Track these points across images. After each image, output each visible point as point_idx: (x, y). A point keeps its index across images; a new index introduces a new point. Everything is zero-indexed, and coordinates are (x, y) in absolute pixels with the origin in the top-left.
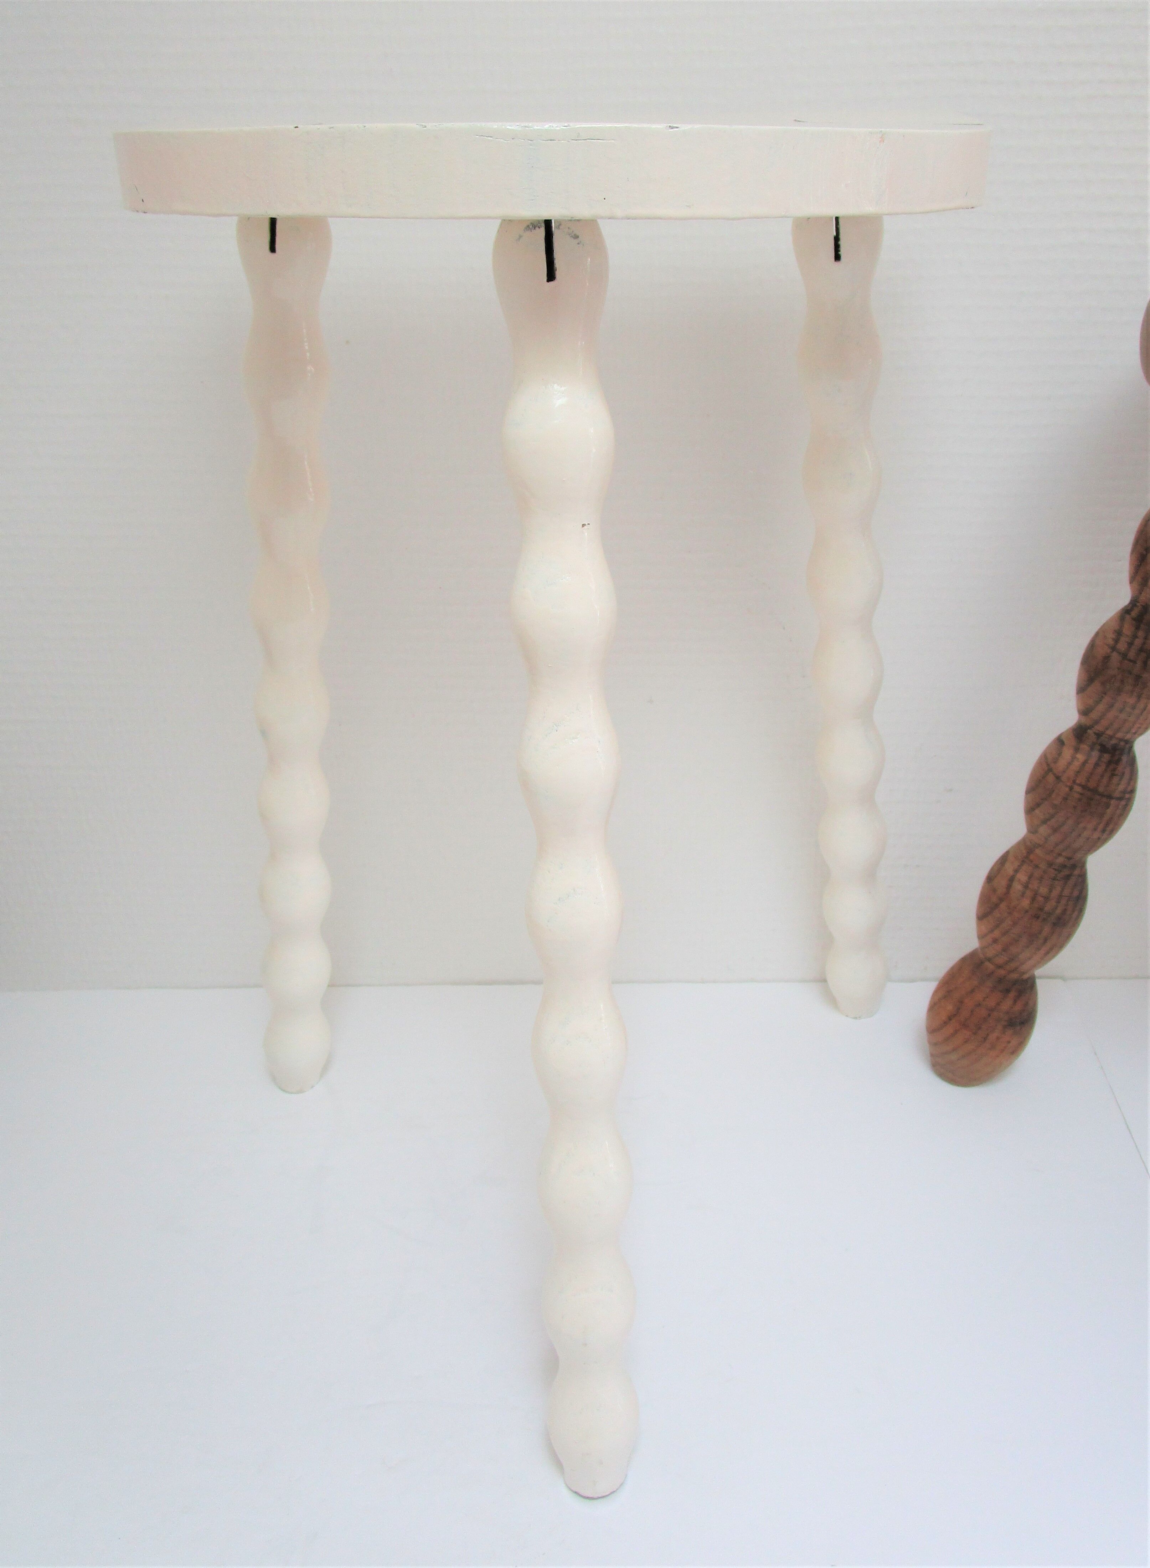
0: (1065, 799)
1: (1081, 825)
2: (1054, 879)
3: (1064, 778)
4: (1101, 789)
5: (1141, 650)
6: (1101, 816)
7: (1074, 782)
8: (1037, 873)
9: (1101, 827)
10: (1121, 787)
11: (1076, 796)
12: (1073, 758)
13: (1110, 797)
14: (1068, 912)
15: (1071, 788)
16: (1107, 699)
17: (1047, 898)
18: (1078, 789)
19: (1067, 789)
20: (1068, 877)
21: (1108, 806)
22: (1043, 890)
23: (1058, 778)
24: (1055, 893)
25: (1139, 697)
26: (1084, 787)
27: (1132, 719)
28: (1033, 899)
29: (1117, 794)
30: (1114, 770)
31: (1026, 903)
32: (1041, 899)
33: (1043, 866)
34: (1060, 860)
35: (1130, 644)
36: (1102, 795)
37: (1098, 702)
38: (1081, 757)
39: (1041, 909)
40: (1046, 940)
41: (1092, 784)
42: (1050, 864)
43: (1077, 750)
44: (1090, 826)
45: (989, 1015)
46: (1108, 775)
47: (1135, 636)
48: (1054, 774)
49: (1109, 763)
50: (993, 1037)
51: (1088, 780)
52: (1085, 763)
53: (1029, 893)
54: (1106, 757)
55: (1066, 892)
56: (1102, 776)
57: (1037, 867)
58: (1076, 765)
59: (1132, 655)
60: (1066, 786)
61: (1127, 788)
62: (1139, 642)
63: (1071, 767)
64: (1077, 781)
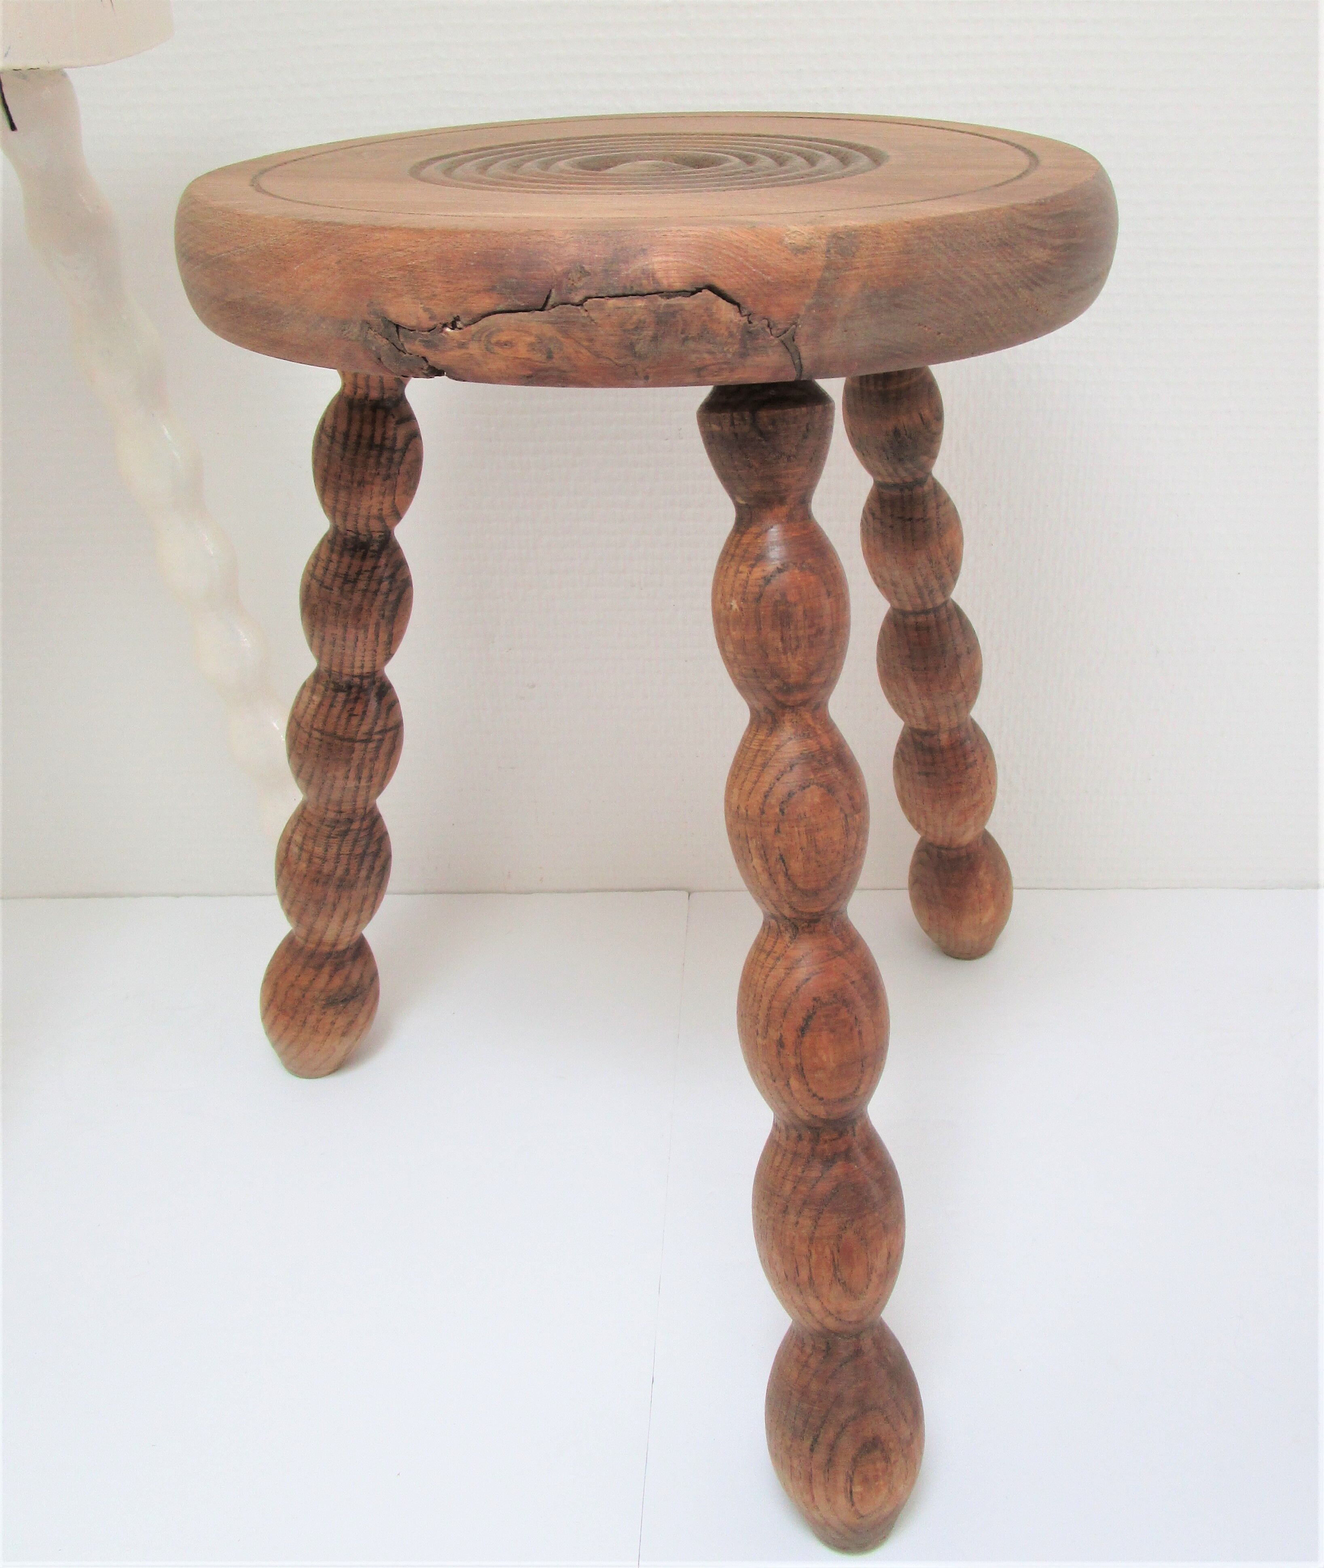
0: (307, 747)
1: (329, 775)
2: (329, 837)
3: (303, 724)
4: (340, 732)
5: (336, 575)
6: (348, 761)
7: (312, 727)
8: (311, 832)
9: (352, 775)
10: (365, 728)
11: (317, 742)
12: (308, 700)
13: (353, 740)
14: (352, 872)
15: (310, 735)
18: (316, 734)
19: (306, 736)
20: (345, 833)
21: (352, 751)
22: (319, 850)
24: (333, 850)
25: (345, 627)
26: (322, 732)
27: (349, 652)
28: (310, 861)
29: (360, 736)
30: (353, 709)
31: (303, 866)
32: (317, 860)
33: (315, 822)
34: (331, 815)
35: (326, 569)
36: (342, 739)
38: (317, 699)
39: (320, 872)
40: (335, 906)
41: (330, 728)
42: (322, 821)
44: (340, 774)
45: (304, 996)
46: (345, 715)
47: (330, 561)
49: (346, 702)
50: (312, 1019)
51: (325, 723)
52: (321, 704)
53: (305, 856)
54: (342, 696)
55: (346, 849)
56: (339, 717)
57: (310, 824)
59: (328, 581)
60: (305, 732)
61: (373, 728)
62: (333, 566)
63: (309, 711)
64: (315, 726)
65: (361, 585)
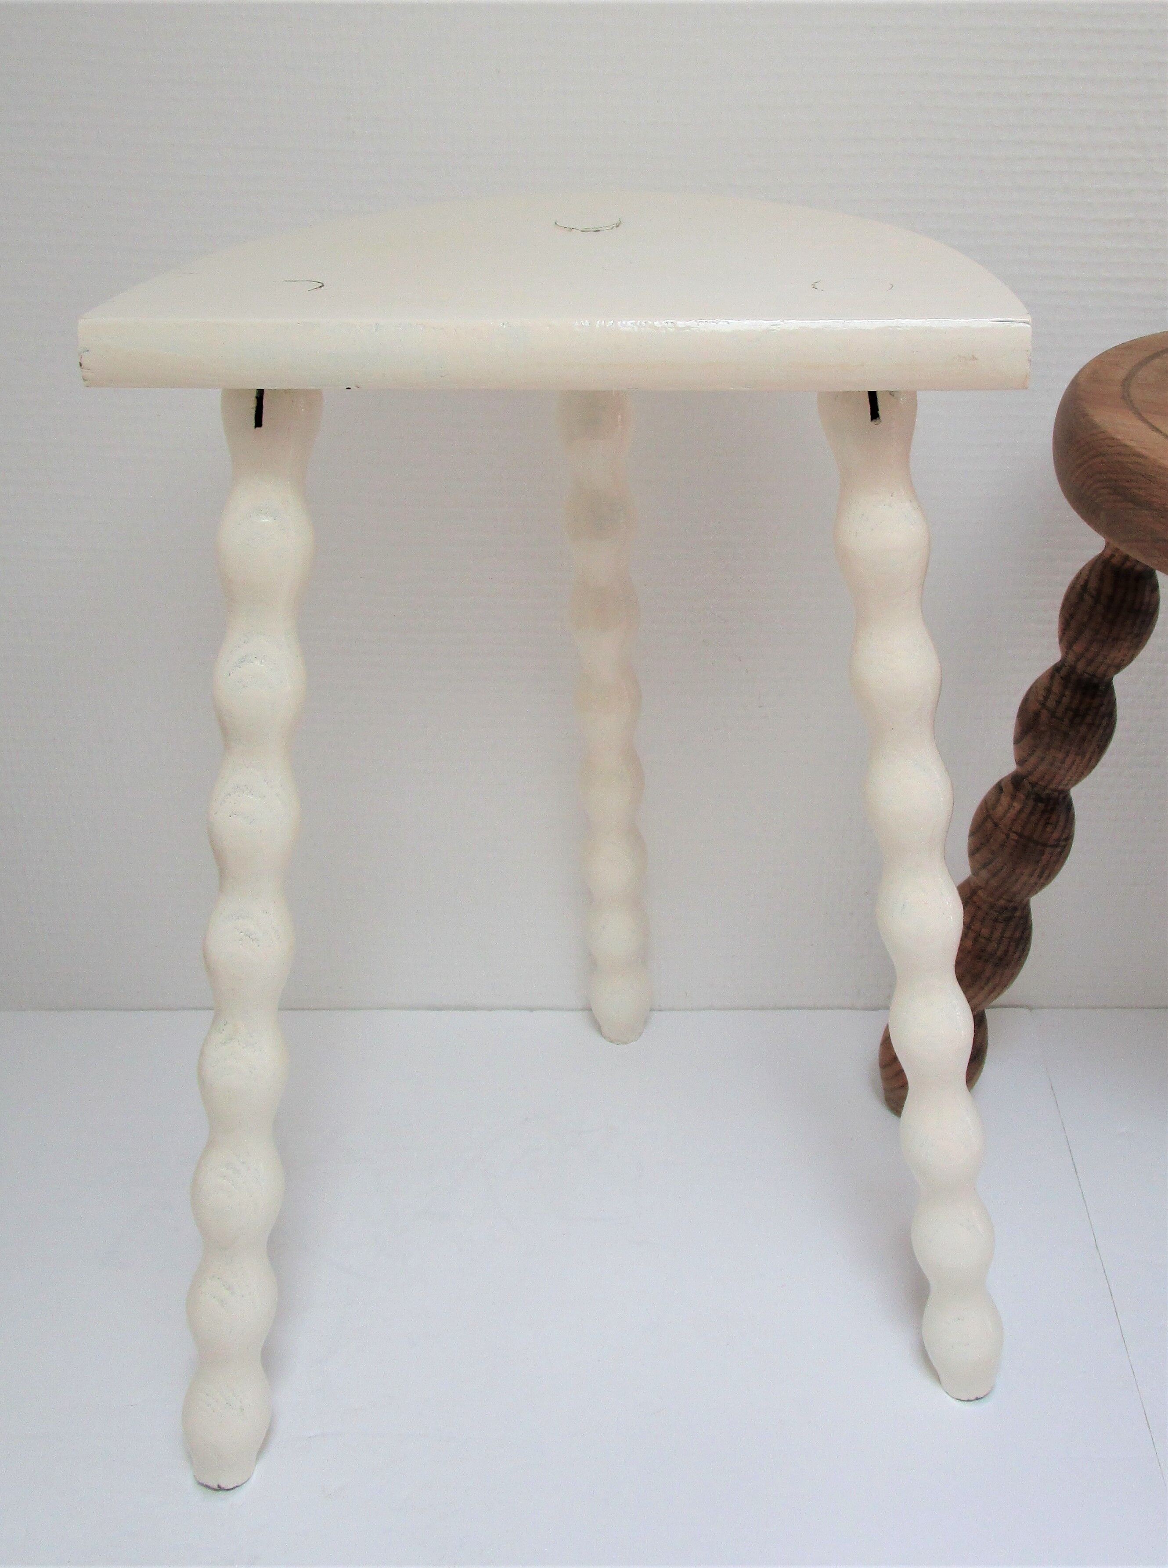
0: (1002, 846)
1: (1018, 871)
2: (996, 921)
3: (1001, 826)
4: (1035, 837)
5: (1067, 709)
6: (1037, 862)
7: (1011, 829)
8: (980, 914)
9: (1036, 874)
10: (1055, 835)
11: (1013, 843)
12: (1010, 806)
13: (1045, 845)
14: (1010, 953)
15: (1008, 836)
16: (1039, 753)
17: (989, 940)
18: (1014, 836)
19: (1004, 836)
20: (1009, 919)
21: (1042, 853)
22: (985, 932)
23: (996, 825)
24: (997, 934)
25: (1067, 754)
26: (1020, 835)
27: (1062, 772)
28: (975, 940)
29: (1051, 842)
30: (1049, 818)
32: (982, 940)
33: (985, 907)
34: (1002, 902)
35: (1058, 702)
36: (1037, 843)
37: (1030, 755)
38: (1017, 806)
39: (983, 950)
40: (988, 980)
41: (1026, 833)
42: (992, 906)
43: (1013, 797)
44: (1027, 872)
46: (1042, 823)
47: (1063, 695)
48: (992, 821)
49: (1043, 812)
51: (1023, 827)
52: (1021, 811)
54: (1041, 806)
55: (1008, 934)
56: (1038, 824)
57: (979, 908)
58: (1012, 812)
59: (1059, 713)
60: (1003, 833)
61: (1061, 835)
62: (1065, 700)
63: (1008, 815)
64: (1014, 829)
65: (1089, 719)
